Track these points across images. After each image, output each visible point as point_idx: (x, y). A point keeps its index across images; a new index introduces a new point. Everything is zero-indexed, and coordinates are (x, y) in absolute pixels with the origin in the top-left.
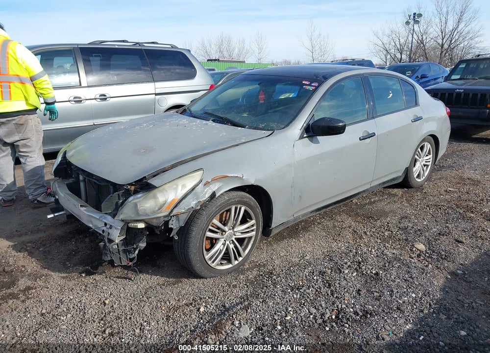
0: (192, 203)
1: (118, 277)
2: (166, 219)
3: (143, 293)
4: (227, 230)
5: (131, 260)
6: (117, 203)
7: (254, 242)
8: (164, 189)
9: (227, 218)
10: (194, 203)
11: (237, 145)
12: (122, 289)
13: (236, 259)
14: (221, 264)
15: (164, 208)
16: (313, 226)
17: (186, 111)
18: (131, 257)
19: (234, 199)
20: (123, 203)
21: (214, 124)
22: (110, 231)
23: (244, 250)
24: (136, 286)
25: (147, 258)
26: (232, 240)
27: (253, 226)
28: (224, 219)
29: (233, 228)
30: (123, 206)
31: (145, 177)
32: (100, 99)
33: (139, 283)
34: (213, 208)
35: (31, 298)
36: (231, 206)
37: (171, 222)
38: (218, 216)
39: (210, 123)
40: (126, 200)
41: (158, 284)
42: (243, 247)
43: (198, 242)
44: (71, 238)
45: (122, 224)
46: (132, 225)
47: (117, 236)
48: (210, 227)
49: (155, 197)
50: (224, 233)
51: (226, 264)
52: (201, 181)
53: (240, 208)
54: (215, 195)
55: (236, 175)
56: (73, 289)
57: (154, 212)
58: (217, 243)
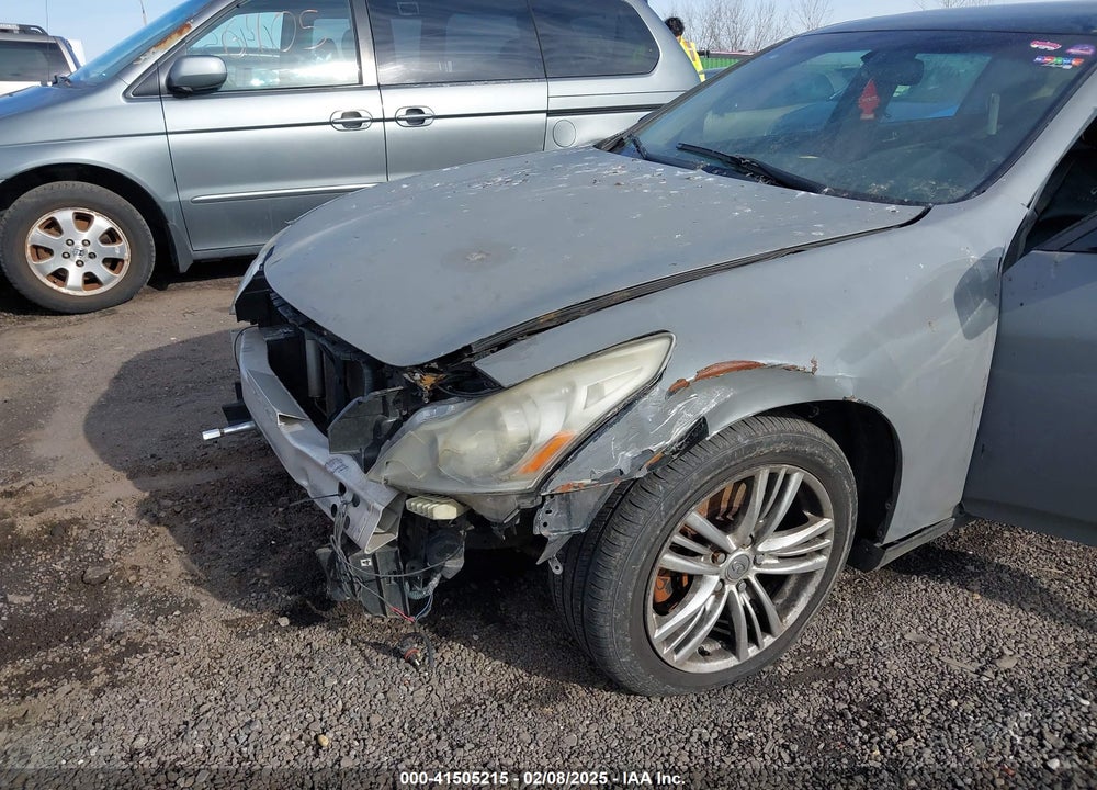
0: (621, 455)
1: (376, 646)
2: (527, 504)
3: (442, 721)
4: (735, 548)
5: (416, 606)
6: (378, 428)
7: (818, 589)
8: (528, 397)
9: (736, 505)
10: (629, 455)
11: (797, 250)
12: (380, 696)
13: (753, 639)
14: (703, 653)
15: (522, 464)
16: (1007, 534)
17: (624, 144)
18: (416, 596)
19: (769, 445)
20: (397, 426)
21: (711, 178)
22: (352, 512)
23: (783, 610)
24: (423, 692)
25: (474, 586)
26: (747, 581)
27: (822, 536)
28: (724, 506)
29: (755, 541)
30: (393, 439)
31: (468, 348)
32: (408, 120)
33: (434, 682)
34: (693, 472)
35: (123, 683)
36: (755, 470)
37: (541, 516)
38: (705, 501)
39: (698, 176)
40: (406, 418)
41: (493, 693)
42: (780, 601)
43: (631, 588)
44: (279, 494)
45: (388, 496)
46: (416, 505)
47: (371, 535)
48: (678, 539)
49: (494, 423)
50: (722, 556)
51: (719, 654)
52: (657, 378)
53: (787, 477)
54: (706, 433)
55: (791, 364)
56: (241, 669)
57: (489, 475)
58: (696, 590)
